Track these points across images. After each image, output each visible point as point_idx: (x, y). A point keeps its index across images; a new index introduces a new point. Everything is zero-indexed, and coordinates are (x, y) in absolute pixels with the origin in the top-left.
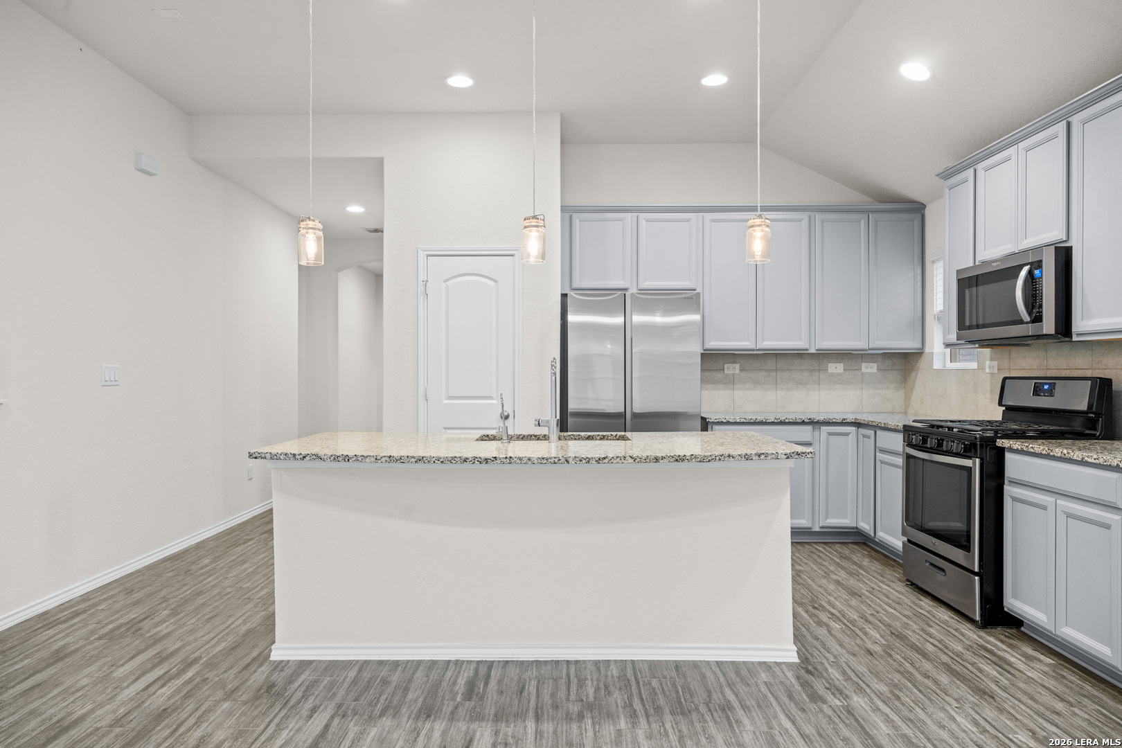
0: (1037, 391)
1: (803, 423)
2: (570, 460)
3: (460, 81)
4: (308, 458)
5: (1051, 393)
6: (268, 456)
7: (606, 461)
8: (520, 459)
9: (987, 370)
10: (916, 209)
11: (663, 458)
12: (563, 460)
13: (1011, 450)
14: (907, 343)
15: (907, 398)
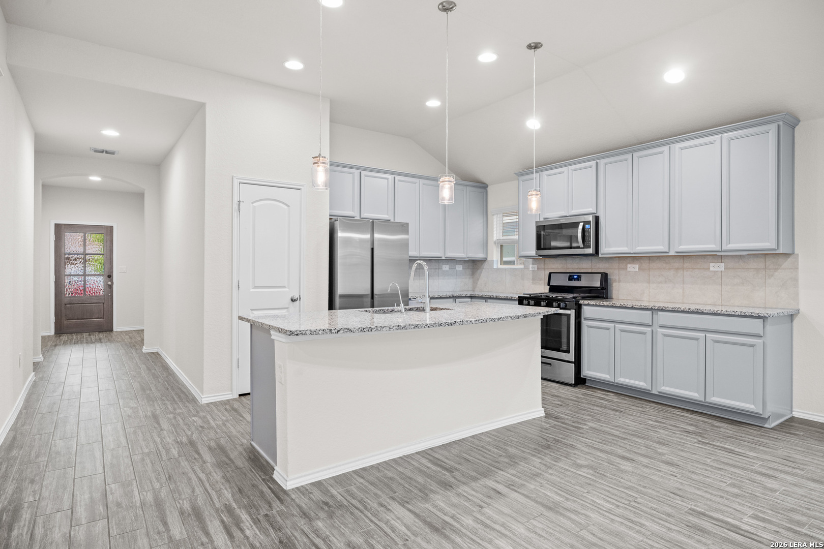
0: (571, 278)
1: (450, 297)
2: (488, 320)
3: (294, 65)
4: (341, 331)
5: (579, 279)
6: (308, 332)
7: (501, 320)
8: (467, 322)
9: (531, 269)
10: (482, 186)
11: (521, 316)
12: (485, 320)
13: (585, 305)
14: (479, 255)
15: (475, 283)
